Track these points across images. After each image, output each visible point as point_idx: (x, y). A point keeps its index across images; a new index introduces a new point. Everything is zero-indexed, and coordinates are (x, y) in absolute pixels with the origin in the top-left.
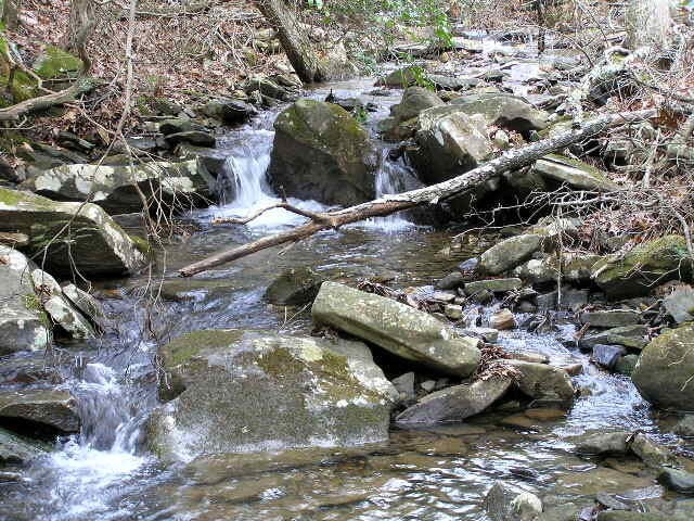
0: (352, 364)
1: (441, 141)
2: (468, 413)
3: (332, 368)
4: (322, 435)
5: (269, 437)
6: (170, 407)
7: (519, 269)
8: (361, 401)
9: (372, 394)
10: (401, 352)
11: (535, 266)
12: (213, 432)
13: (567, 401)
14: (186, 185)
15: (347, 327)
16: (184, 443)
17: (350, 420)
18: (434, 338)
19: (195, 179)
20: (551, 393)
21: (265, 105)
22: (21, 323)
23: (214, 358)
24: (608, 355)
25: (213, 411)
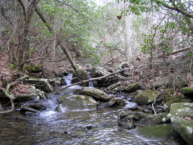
0: (90, 99)
1: (99, 73)
2: (109, 106)
3: (87, 100)
4: (86, 109)
5: (77, 109)
6: (61, 105)
7: (114, 89)
8: (92, 104)
9: (93, 103)
10: (98, 97)
11: (116, 89)
12: (68, 108)
13: (125, 104)
14: (59, 82)
15: (89, 94)
16: (63, 109)
17: (90, 107)
18: (103, 94)
19: (61, 81)
20: (122, 103)
21: (70, 73)
22: (35, 95)
23: (67, 98)
24: (130, 99)
25: (68, 105)
